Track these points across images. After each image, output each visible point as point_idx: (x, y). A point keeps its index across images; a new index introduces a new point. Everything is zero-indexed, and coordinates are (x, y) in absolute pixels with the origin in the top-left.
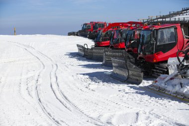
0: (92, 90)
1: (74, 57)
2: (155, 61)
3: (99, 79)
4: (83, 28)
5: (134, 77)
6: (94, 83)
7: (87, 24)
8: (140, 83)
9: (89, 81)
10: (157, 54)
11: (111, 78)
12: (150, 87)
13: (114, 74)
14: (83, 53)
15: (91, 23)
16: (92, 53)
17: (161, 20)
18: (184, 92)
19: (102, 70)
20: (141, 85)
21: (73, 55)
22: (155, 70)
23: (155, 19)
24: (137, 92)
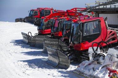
0: (28, 75)
1: (19, 44)
2: (82, 49)
3: (36, 65)
4: (30, 14)
5: (63, 63)
6: (31, 68)
7: (34, 10)
8: (67, 68)
9: (28, 67)
10: (83, 44)
11: (46, 64)
12: (74, 71)
13: (49, 60)
14: (27, 41)
15: (38, 9)
16: (35, 40)
17: (102, 7)
18: (95, 75)
19: (41, 57)
20: (69, 70)
21: (18, 42)
22: (82, 57)
23: (97, 6)
24: (62, 76)
